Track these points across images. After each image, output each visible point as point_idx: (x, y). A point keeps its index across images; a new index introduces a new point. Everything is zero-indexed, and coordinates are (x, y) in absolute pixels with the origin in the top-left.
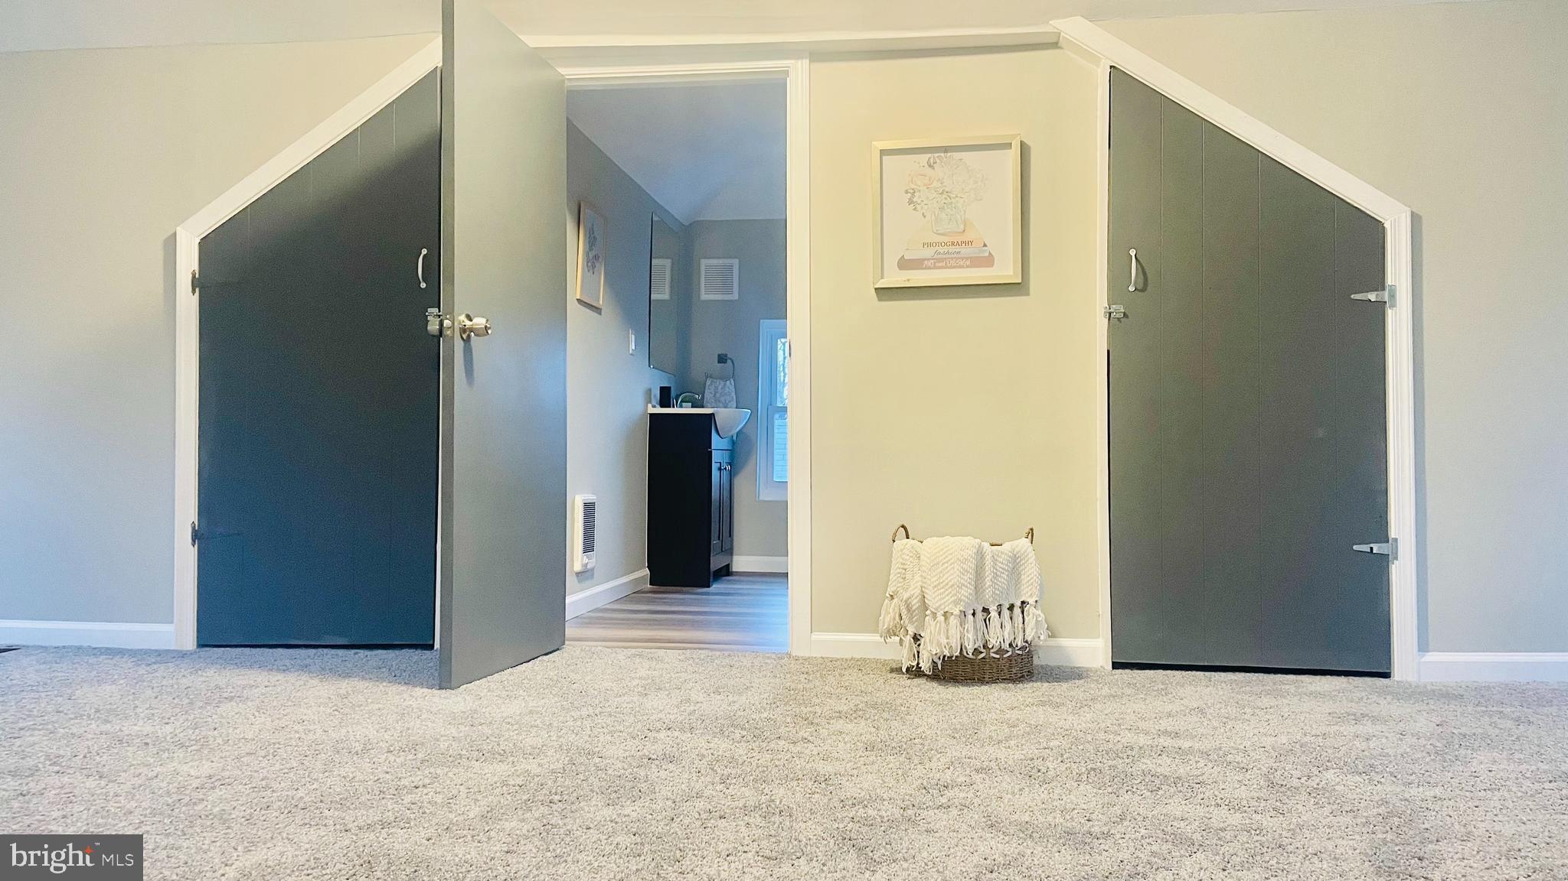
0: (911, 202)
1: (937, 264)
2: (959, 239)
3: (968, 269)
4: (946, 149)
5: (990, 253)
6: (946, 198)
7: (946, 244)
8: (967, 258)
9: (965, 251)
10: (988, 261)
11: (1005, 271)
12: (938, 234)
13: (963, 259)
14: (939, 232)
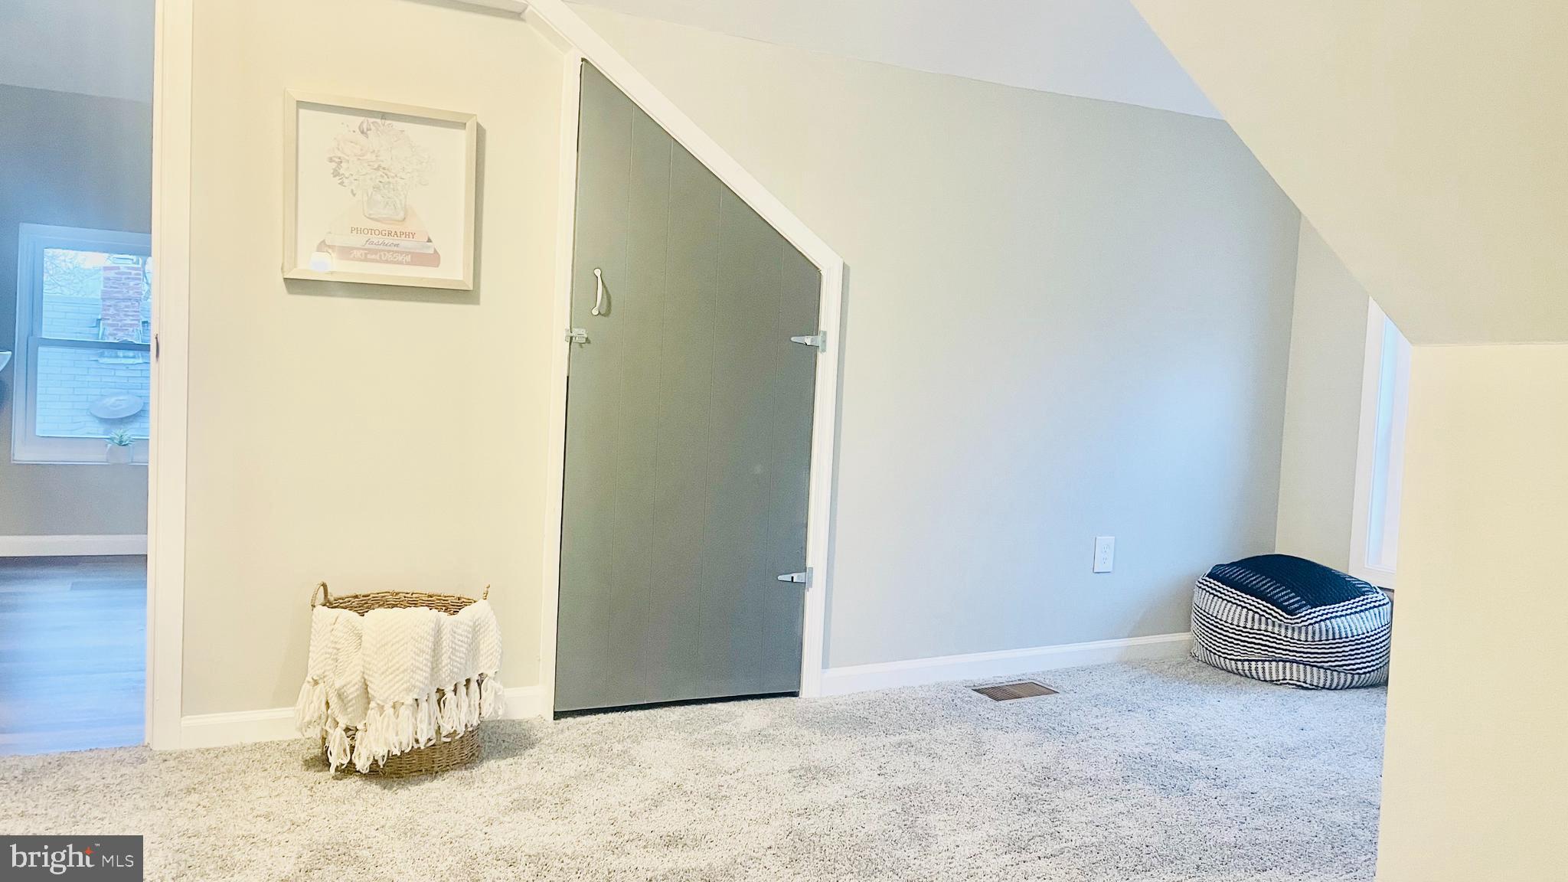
0: (336, 174)
1: (369, 256)
2: (398, 228)
3: (407, 267)
4: (384, 116)
5: (435, 251)
6: (381, 176)
7: (380, 233)
8: (408, 254)
9: (406, 244)
10: (433, 260)
11: (453, 272)
12: (371, 219)
13: (401, 253)
14: (372, 217)
